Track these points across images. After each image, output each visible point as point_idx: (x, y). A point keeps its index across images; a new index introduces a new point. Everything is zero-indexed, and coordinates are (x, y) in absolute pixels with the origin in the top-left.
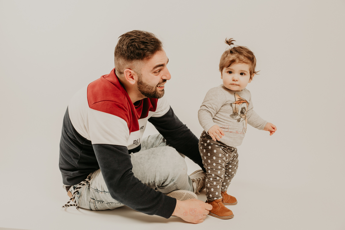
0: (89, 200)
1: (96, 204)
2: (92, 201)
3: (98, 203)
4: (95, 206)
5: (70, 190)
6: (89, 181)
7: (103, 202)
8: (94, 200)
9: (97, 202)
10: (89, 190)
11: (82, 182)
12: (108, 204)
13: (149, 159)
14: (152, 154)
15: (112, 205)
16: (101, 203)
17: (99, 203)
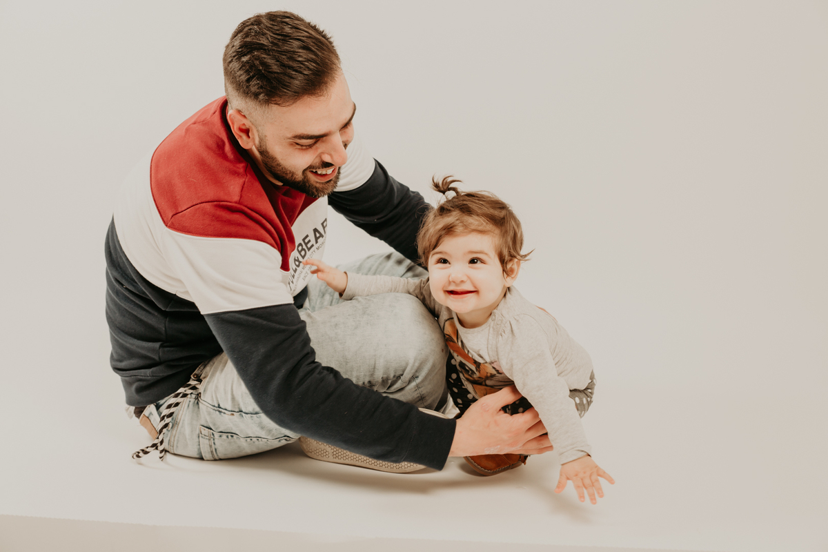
0: (198, 432)
1: (216, 441)
2: (206, 431)
3: (220, 436)
4: (211, 446)
5: (146, 412)
6: (197, 386)
7: (232, 436)
8: (211, 429)
9: (217, 435)
10: (199, 408)
11: (181, 390)
12: (249, 439)
13: (356, 328)
14: (364, 313)
15: (257, 443)
16: (227, 437)
17: (224, 436)
